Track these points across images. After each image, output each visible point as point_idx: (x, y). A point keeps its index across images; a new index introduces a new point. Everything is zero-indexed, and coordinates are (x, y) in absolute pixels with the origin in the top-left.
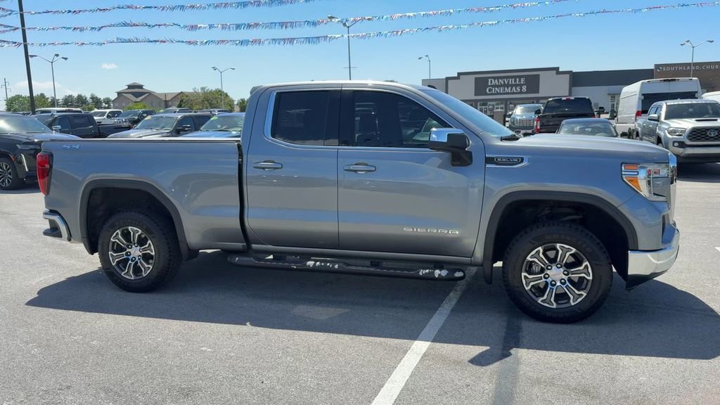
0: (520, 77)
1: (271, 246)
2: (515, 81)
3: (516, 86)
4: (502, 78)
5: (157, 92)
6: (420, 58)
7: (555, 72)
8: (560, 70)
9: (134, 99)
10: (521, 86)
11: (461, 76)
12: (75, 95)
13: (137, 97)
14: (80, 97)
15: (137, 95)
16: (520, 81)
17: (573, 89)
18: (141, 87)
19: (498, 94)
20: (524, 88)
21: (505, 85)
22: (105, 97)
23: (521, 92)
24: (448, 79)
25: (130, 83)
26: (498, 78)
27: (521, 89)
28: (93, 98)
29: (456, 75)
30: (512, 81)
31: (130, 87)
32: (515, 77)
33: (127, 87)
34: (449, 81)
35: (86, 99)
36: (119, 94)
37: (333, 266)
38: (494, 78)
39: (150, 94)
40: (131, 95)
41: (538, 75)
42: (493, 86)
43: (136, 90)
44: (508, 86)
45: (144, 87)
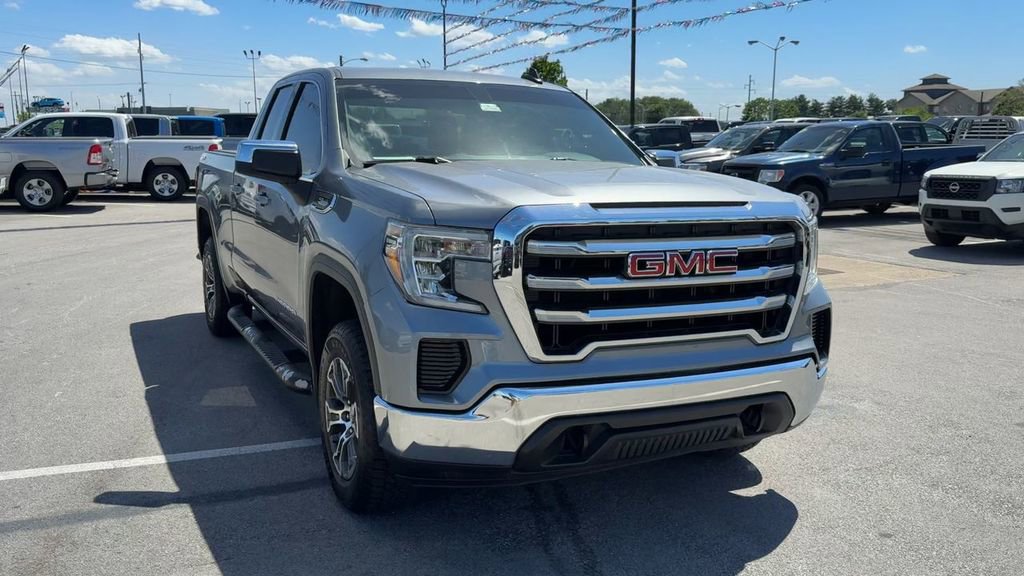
5: (971, 89)
9: (928, 100)
12: (847, 97)
13: (934, 98)
14: (853, 99)
15: (934, 94)
18: (944, 81)
22: (889, 99)
25: (927, 74)
28: (871, 100)
31: (926, 81)
33: (921, 82)
35: (861, 101)
36: (907, 93)
39: (956, 91)
40: (925, 95)
43: (935, 86)
45: (949, 81)
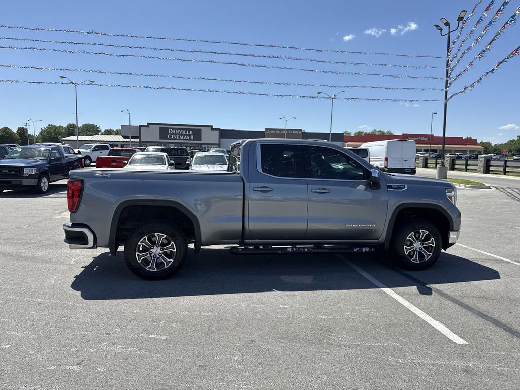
0: (189, 130)
1: (258, 240)
2: (186, 132)
3: (187, 135)
4: (178, 129)
6: (122, 111)
7: (210, 128)
8: (214, 128)
10: (190, 135)
11: (150, 126)
16: (189, 132)
17: (222, 139)
19: (175, 139)
20: (192, 137)
21: (179, 134)
23: (190, 139)
24: (140, 127)
26: (175, 129)
27: (190, 137)
29: (147, 125)
30: (184, 132)
32: (186, 129)
34: (142, 128)
37: (304, 250)
38: (173, 129)
41: (200, 130)
42: (172, 134)
44: (182, 134)
